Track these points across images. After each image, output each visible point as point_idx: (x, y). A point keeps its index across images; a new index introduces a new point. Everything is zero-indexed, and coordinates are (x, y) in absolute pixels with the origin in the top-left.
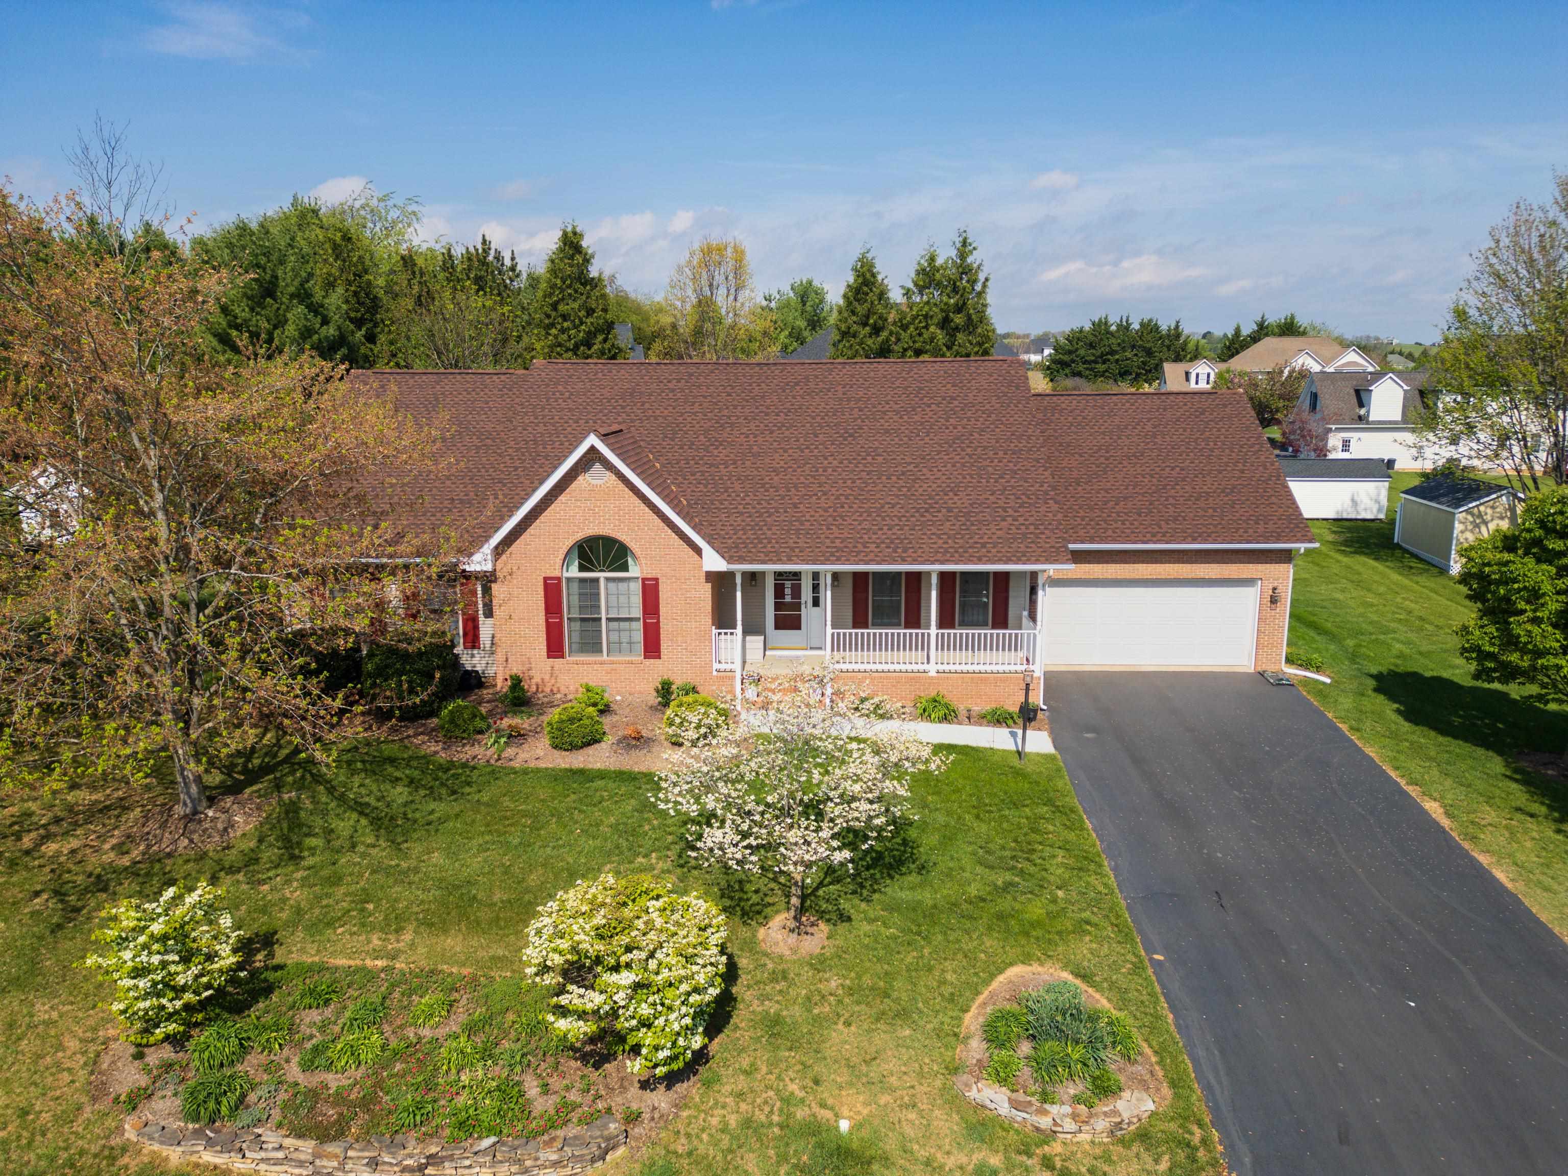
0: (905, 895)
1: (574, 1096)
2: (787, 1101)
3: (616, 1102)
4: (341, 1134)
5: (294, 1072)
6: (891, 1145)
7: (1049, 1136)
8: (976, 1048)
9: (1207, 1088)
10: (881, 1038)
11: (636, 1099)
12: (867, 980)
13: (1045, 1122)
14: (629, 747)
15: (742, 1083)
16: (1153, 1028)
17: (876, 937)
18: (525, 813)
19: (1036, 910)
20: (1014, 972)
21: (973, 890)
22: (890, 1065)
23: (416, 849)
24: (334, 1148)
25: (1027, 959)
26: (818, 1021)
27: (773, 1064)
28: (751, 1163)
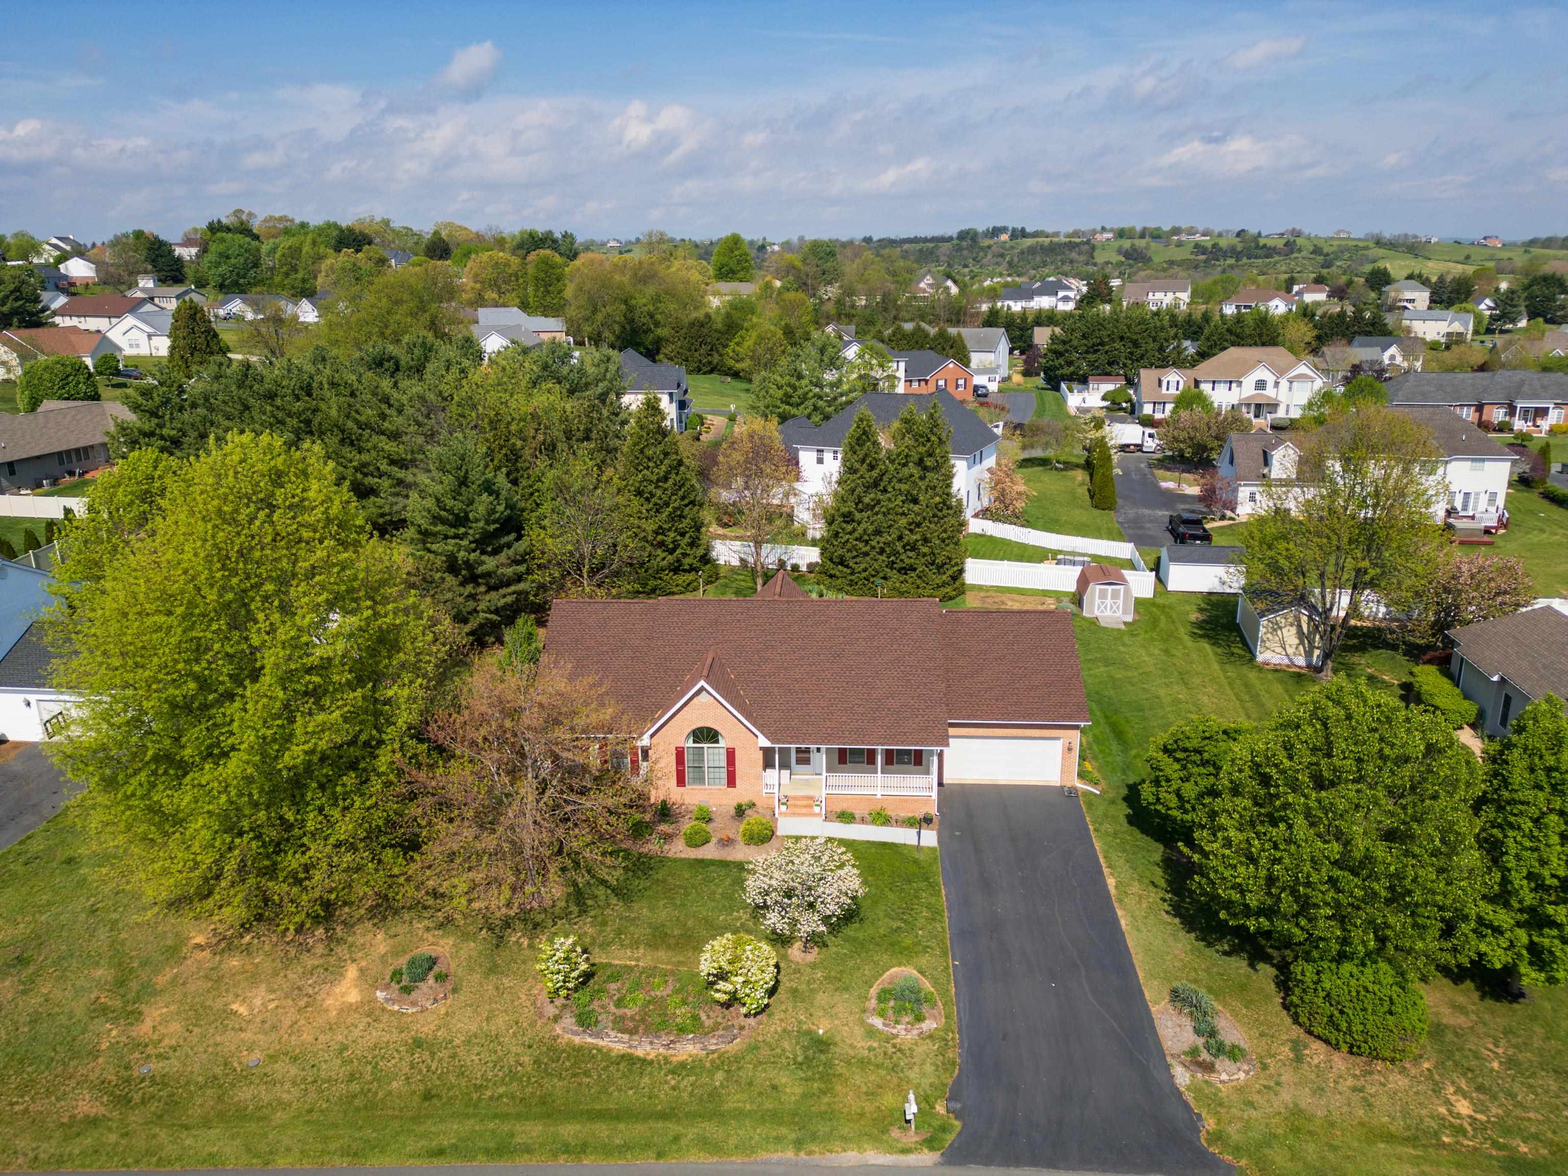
0: (851, 933)
1: (719, 1020)
2: (800, 1022)
3: (736, 1022)
4: (637, 1032)
5: (612, 1008)
6: (838, 1039)
7: (896, 1036)
8: (873, 1002)
9: (960, 1019)
10: (837, 998)
11: (743, 1021)
12: (833, 974)
13: (894, 1031)
14: (724, 845)
15: (782, 1015)
16: (944, 993)
17: (837, 954)
18: (680, 887)
19: (908, 942)
20: (893, 970)
21: (882, 931)
22: (840, 1009)
23: (636, 906)
24: (636, 1037)
25: (900, 965)
26: (812, 991)
27: (794, 1008)
28: (786, 1045)
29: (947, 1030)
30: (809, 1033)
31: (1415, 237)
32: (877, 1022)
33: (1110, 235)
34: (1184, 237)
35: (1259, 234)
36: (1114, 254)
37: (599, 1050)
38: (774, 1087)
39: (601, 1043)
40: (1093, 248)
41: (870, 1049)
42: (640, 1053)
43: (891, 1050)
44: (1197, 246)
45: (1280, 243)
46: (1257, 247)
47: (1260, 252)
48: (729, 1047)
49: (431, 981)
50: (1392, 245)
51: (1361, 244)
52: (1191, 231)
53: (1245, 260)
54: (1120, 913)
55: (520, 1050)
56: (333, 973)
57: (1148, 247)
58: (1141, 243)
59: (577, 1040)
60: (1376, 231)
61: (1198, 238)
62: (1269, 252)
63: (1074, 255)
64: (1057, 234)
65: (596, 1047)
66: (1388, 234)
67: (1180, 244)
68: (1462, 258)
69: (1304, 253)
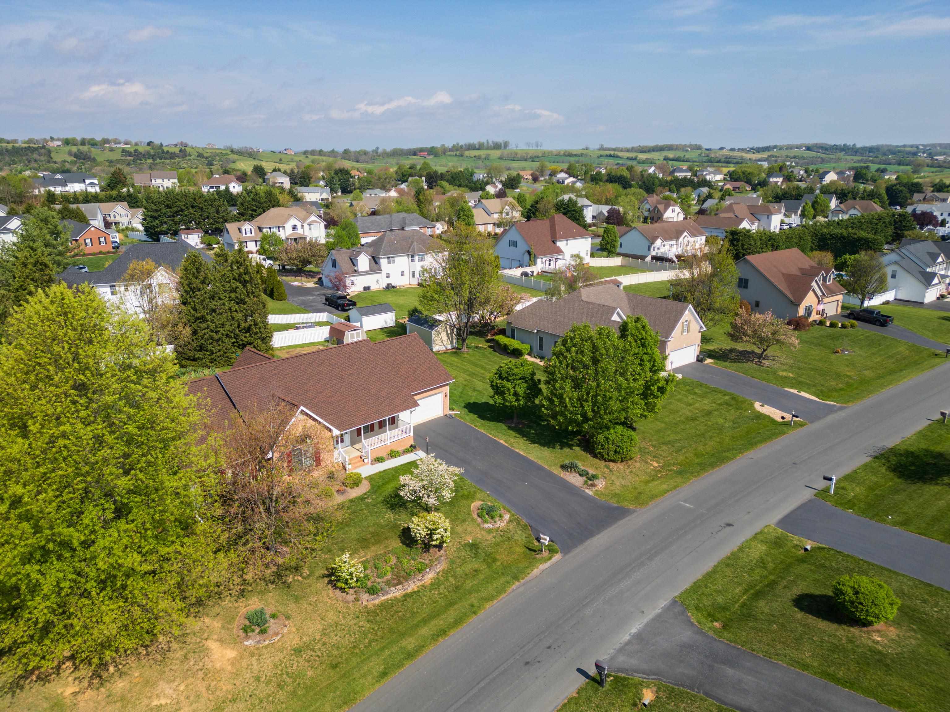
2: (459, 542)
5: (379, 580)
6: (479, 540)
7: (499, 527)
8: (479, 520)
9: (512, 509)
10: (465, 526)
13: (497, 526)
15: (451, 543)
20: (473, 505)
22: (469, 529)
24: (405, 584)
28: (463, 553)
29: (513, 515)
30: (465, 545)
31: (251, 149)
32: (488, 526)
33: (59, 143)
34: (113, 145)
35: (162, 145)
36: (67, 156)
37: (392, 599)
38: (476, 570)
39: (390, 596)
40: (49, 152)
41: (494, 537)
42: (409, 590)
43: (502, 533)
44: (124, 151)
45: (177, 150)
46: (163, 152)
47: (166, 156)
49: (271, 620)
50: (240, 153)
51: (224, 152)
52: (117, 142)
53: (158, 160)
54: (517, 451)
55: (355, 622)
56: (201, 651)
57: (90, 151)
58: (85, 148)
59: (377, 602)
60: (229, 145)
61: (122, 145)
62: (172, 156)
63: (35, 156)
64: (15, 141)
65: (388, 600)
66: (236, 147)
67: (111, 150)
68: (278, 161)
69: (193, 157)
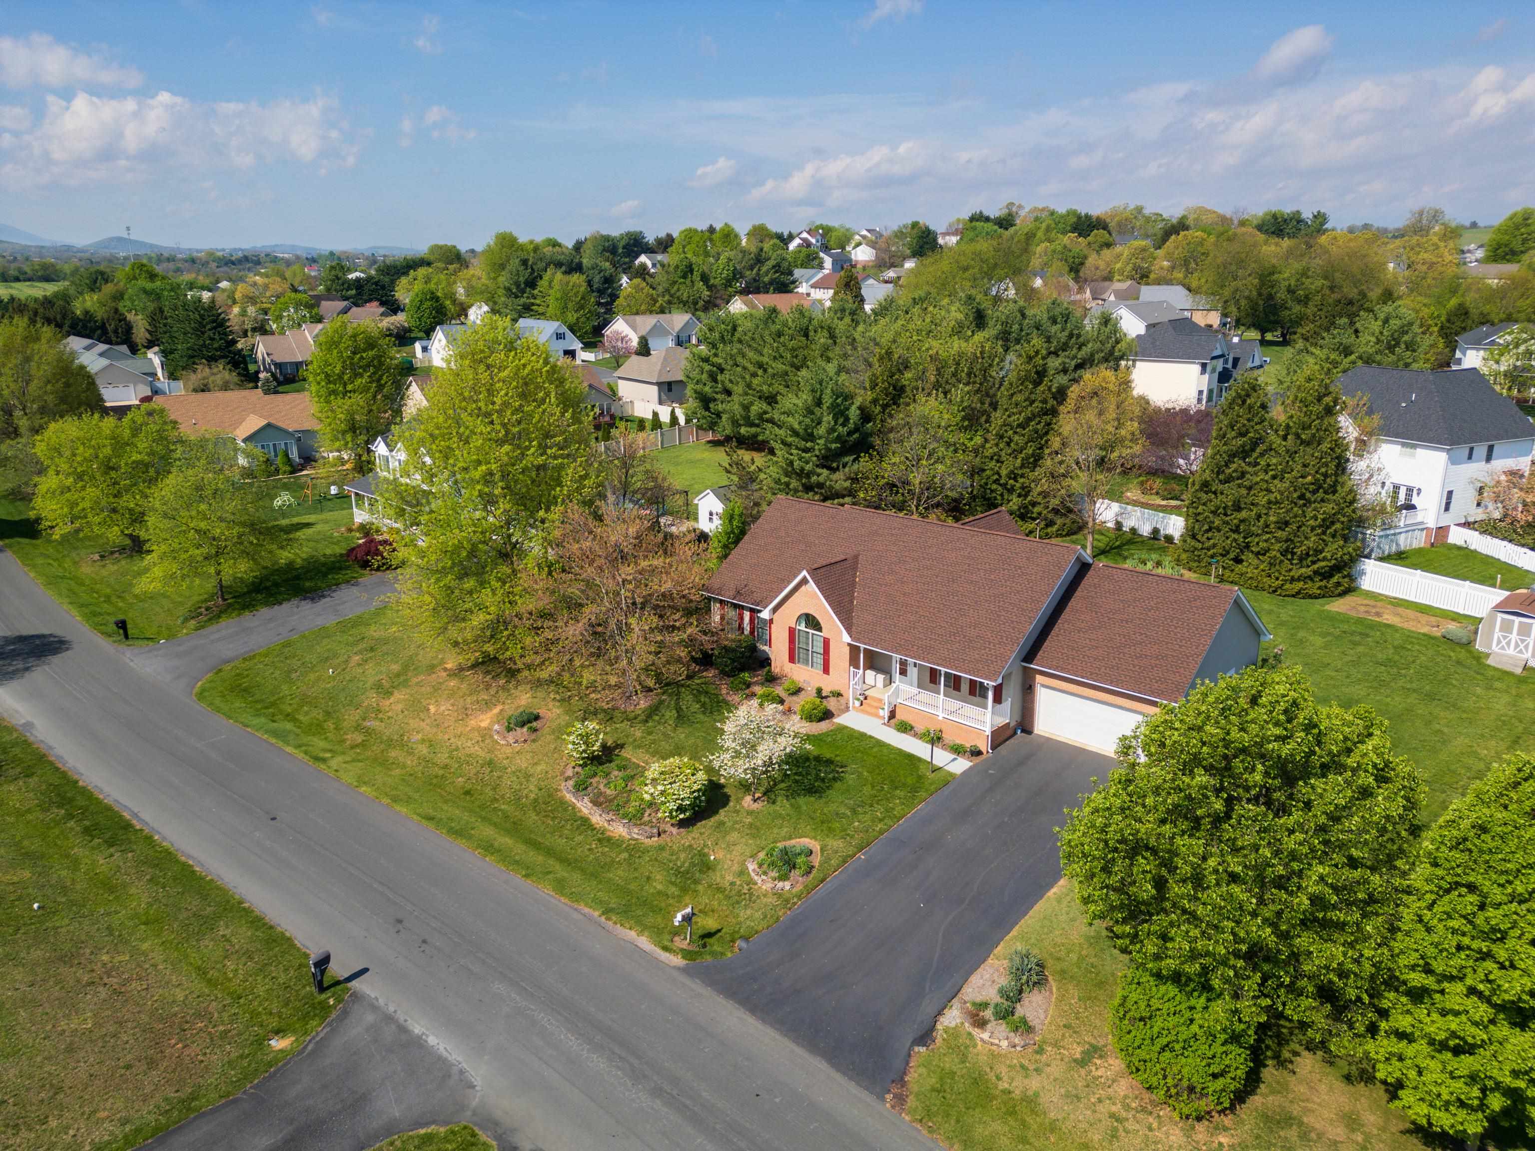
2: (705, 845)
5: (602, 786)
6: (718, 867)
7: (756, 883)
8: (762, 854)
10: (744, 840)
12: (758, 823)
13: (758, 879)
15: (698, 836)
17: (775, 811)
19: (838, 826)
20: (804, 839)
22: (738, 848)
25: (816, 837)
26: (733, 828)
27: (710, 834)
28: (683, 856)
29: (798, 896)
30: (705, 855)
32: (752, 866)
37: (574, 808)
38: (648, 878)
39: (579, 805)
41: (732, 884)
43: (745, 891)
48: (647, 841)
49: (525, 729)
55: (534, 789)
56: (488, 705)
59: (567, 796)
65: (572, 805)
